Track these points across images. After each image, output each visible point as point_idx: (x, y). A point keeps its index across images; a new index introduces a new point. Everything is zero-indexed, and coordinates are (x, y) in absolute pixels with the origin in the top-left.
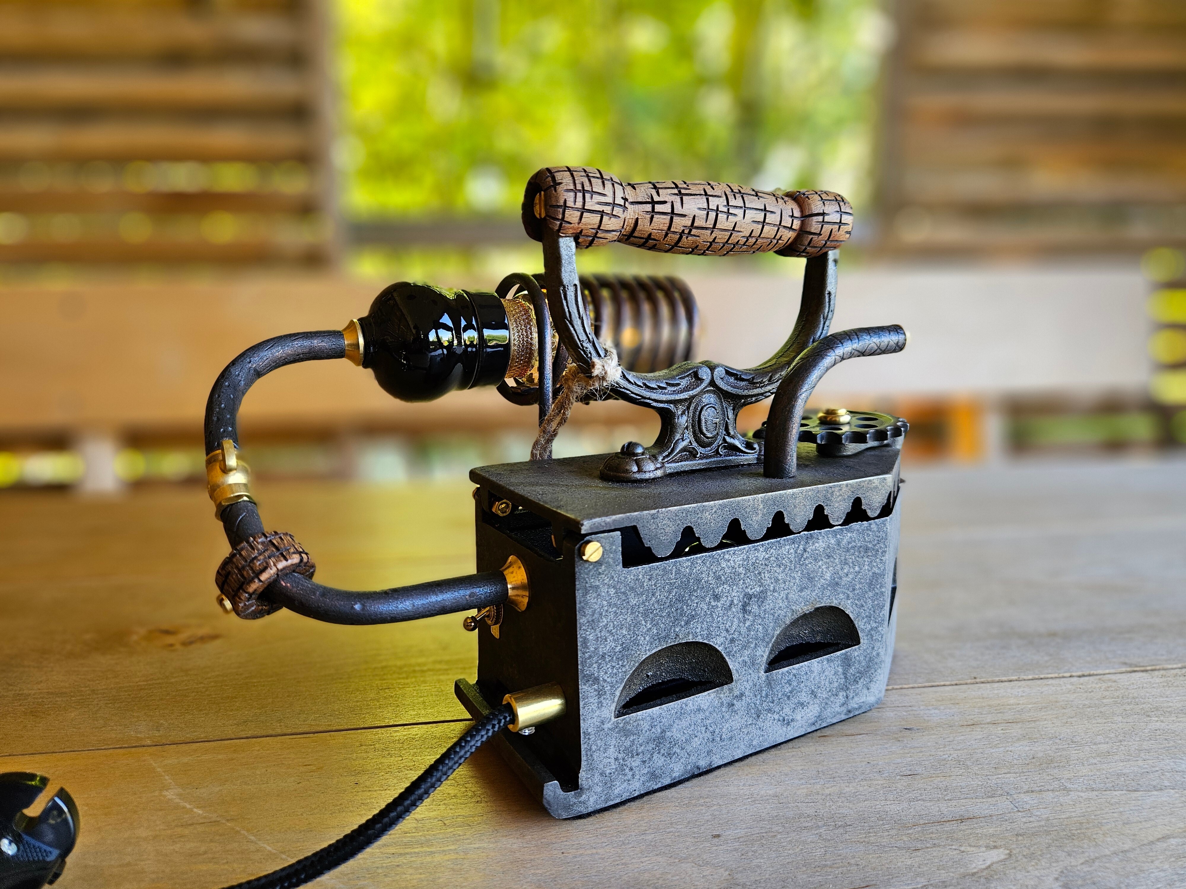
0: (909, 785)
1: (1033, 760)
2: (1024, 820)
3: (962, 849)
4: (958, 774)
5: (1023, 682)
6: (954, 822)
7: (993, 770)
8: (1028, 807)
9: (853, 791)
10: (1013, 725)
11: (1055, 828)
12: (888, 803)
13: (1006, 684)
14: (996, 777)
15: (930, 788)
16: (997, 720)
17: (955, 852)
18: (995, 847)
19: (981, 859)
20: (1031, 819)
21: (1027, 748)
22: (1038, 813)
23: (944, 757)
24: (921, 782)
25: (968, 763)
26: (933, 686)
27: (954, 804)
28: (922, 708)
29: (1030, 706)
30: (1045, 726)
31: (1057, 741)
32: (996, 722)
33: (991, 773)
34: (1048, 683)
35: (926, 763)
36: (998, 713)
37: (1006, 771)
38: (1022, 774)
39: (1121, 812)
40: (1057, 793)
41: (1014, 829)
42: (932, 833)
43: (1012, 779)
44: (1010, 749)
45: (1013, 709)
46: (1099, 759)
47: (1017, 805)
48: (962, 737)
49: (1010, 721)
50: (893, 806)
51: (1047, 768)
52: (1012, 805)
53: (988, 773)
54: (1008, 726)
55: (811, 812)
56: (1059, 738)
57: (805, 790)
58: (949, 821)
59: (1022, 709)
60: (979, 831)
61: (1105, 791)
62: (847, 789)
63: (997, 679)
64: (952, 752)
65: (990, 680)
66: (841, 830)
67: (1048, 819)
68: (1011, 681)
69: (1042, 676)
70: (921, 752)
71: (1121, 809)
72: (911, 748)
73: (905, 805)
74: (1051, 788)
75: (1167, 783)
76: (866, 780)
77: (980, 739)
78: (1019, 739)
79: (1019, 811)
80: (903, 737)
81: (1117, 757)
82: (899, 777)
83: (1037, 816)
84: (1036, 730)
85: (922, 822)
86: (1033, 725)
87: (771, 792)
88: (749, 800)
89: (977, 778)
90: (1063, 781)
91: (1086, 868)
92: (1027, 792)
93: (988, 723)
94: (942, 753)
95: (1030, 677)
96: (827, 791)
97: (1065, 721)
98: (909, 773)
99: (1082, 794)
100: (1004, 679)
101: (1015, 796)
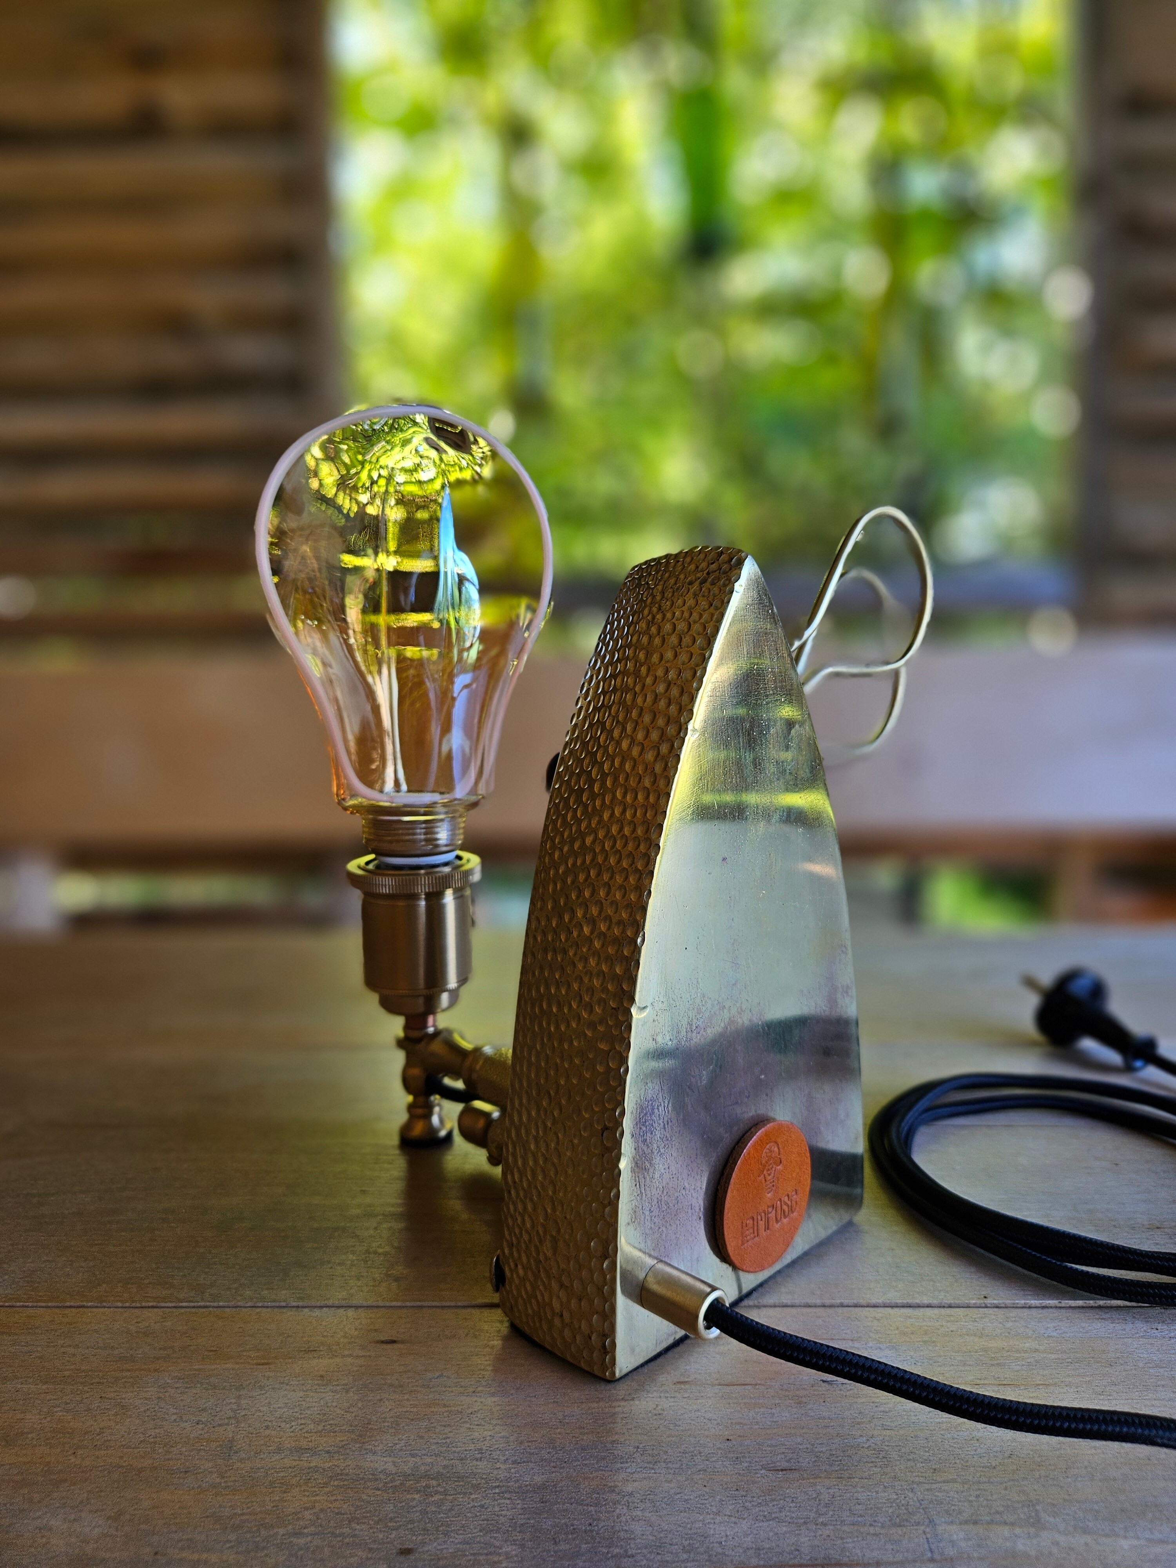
14: (927, 1486)
33: (922, 1480)
40: (1018, 1531)
43: (952, 1494)
52: (927, 1544)
53: (917, 1479)
76: (705, 1472)
79: (933, 1557)
82: (763, 1471)
96: (629, 1489)
99: (1061, 1539)
101: (940, 1529)
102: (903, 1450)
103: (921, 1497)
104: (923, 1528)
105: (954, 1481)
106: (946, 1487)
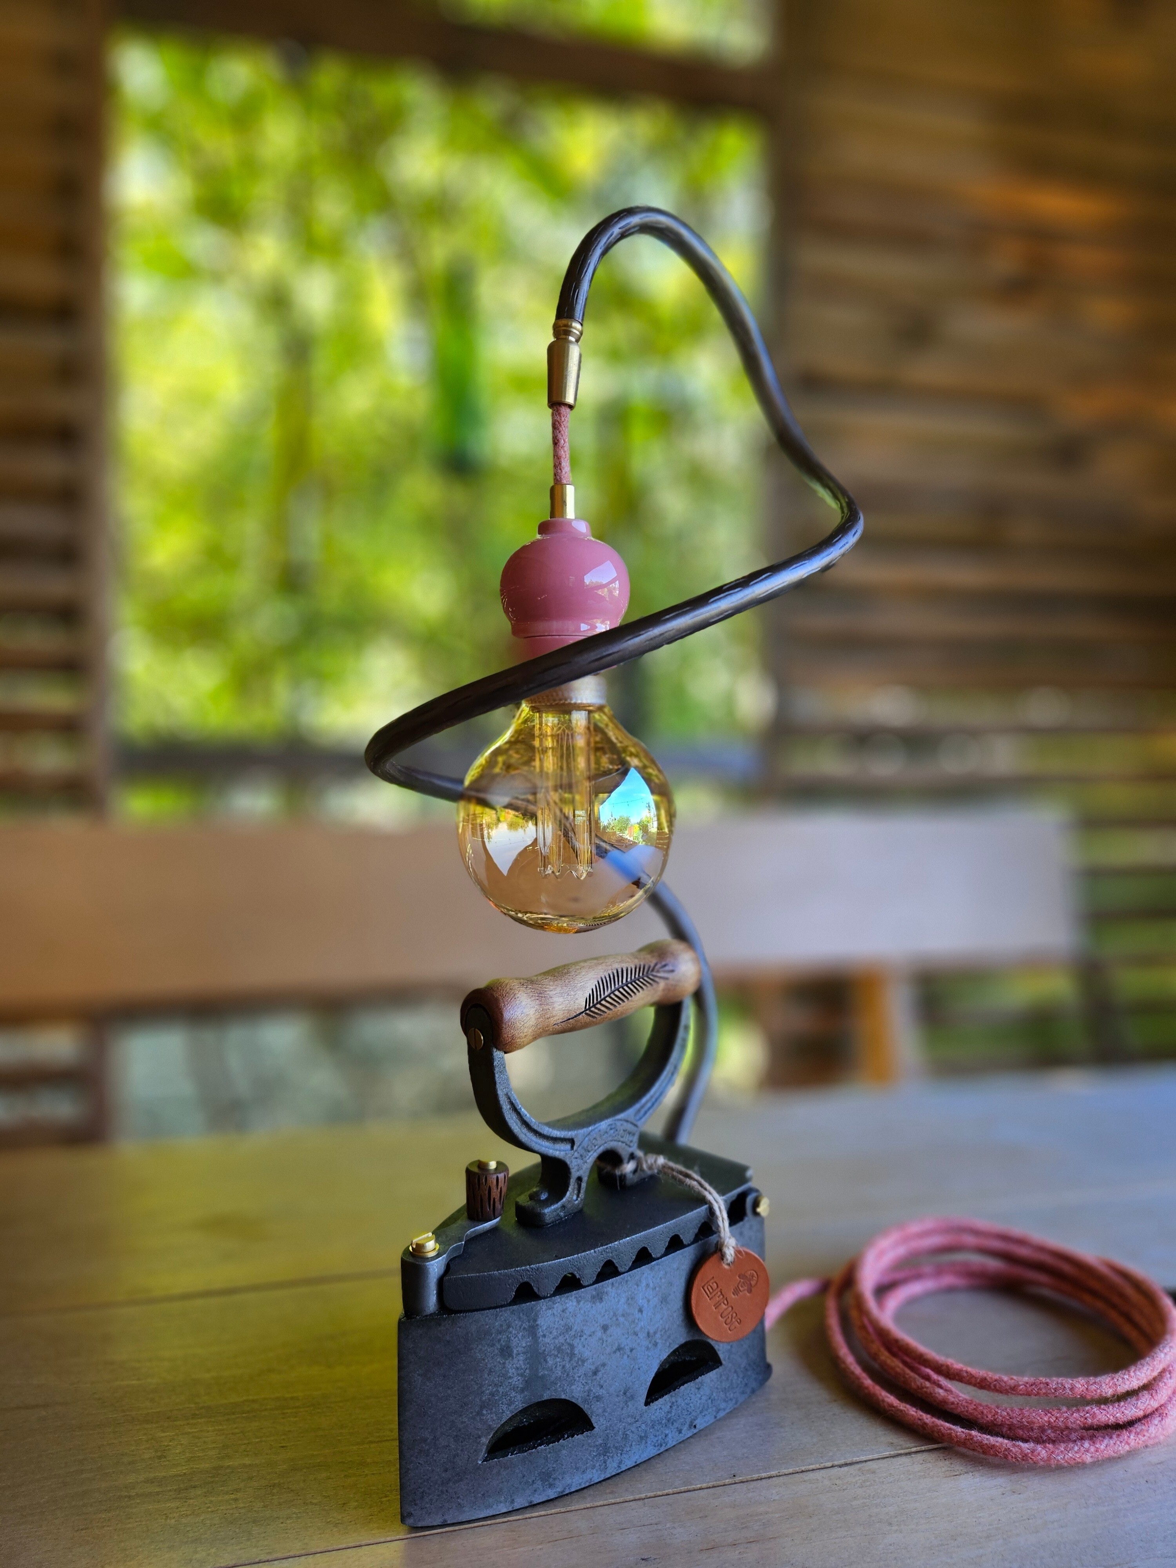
5: (781, 1478)
16: (740, 1539)
26: (688, 1491)
28: (668, 1525)
29: (777, 1515)
30: (783, 1545)
32: (737, 1543)
34: (806, 1478)
36: (743, 1528)
45: (760, 1521)
49: (751, 1540)
59: (768, 1521)
63: (756, 1476)
65: (749, 1478)
68: (770, 1477)
69: (803, 1468)
93: (728, 1545)
95: (791, 1470)
97: (805, 1536)
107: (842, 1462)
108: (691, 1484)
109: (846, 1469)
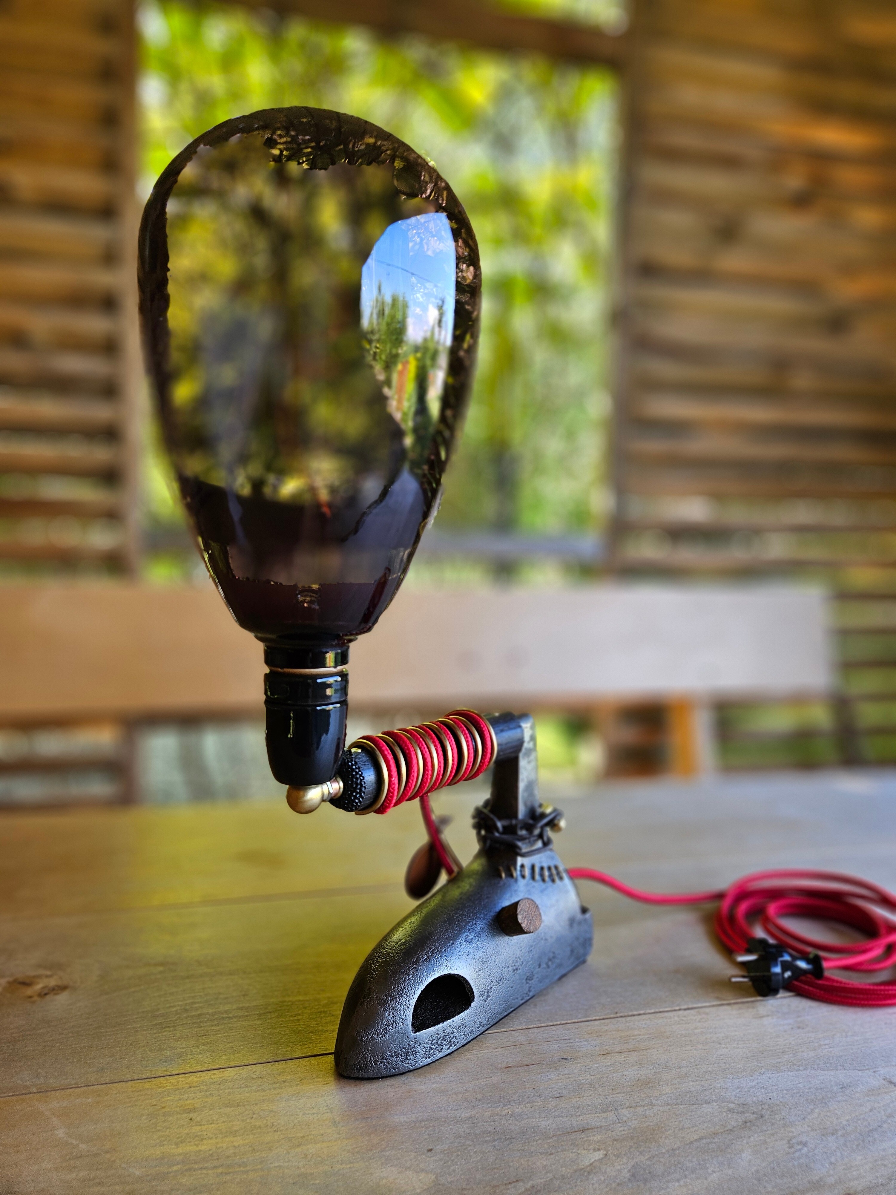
0: (556, 1105)
1: (638, 1082)
2: (621, 1129)
3: (579, 1152)
4: (589, 1095)
5: (647, 1016)
6: (578, 1132)
7: (611, 1091)
8: (625, 1119)
9: (520, 1112)
10: (632, 1053)
11: (638, 1134)
12: (541, 1119)
13: (636, 1017)
14: (611, 1096)
15: (568, 1107)
16: (623, 1049)
17: (574, 1154)
18: (599, 1150)
19: (588, 1159)
20: (625, 1128)
21: (636, 1073)
22: (630, 1124)
23: (583, 1081)
24: (565, 1102)
25: (597, 1086)
26: (588, 1021)
27: (581, 1119)
28: (577, 1040)
29: (646, 1036)
30: (652, 1053)
31: (657, 1066)
32: (622, 1051)
33: (609, 1094)
34: (663, 1016)
35: (571, 1087)
36: (625, 1043)
37: (619, 1091)
38: (628, 1094)
39: (680, 1122)
40: (646, 1108)
41: (612, 1136)
42: (563, 1141)
44: (625, 1073)
45: (635, 1039)
46: (679, 1080)
47: (619, 1118)
48: (597, 1065)
49: (631, 1050)
50: (543, 1123)
51: (645, 1088)
52: (616, 1118)
53: (607, 1094)
54: (629, 1054)
55: (491, 1129)
56: (658, 1063)
57: (490, 1113)
58: (575, 1131)
59: (641, 1039)
60: (591, 1138)
61: (675, 1105)
62: (517, 1110)
63: (631, 1013)
64: (588, 1077)
65: (626, 1014)
66: (508, 1142)
67: (635, 1128)
68: (639, 1015)
69: (661, 1010)
70: (569, 1078)
71: (681, 1119)
72: (563, 1075)
73: (551, 1121)
74: (643, 1104)
75: (714, 1098)
76: (530, 1103)
77: (609, 1066)
78: (633, 1066)
79: (619, 1123)
80: (560, 1066)
81: (690, 1079)
82: (551, 1099)
83: (629, 1126)
84: (645, 1057)
85: (559, 1133)
86: (645, 1052)
87: (468, 1115)
88: (454, 1122)
89: (600, 1098)
90: (652, 1098)
91: (648, 1163)
92: (628, 1107)
93: (617, 1053)
94: (581, 1079)
95: (653, 1011)
96: (504, 1113)
97: (665, 1049)
98: (558, 1095)
99: (660, 1108)
100: (635, 1013)
101: (620, 1111)
102: (600, 1083)
103: (610, 1101)
104: (613, 1112)
105: (620, 1093)
106: (618, 1095)
107: (685, 1007)
108: (589, 1017)
109: (688, 1011)
